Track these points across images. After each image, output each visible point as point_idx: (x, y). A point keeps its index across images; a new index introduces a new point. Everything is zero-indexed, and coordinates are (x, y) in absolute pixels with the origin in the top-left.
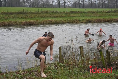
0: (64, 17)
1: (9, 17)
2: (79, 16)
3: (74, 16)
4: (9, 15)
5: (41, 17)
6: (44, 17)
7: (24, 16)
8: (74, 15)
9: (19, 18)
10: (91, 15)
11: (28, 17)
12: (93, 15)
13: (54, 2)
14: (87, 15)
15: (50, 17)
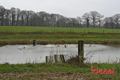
0: (80, 37)
1: (25, 37)
2: (96, 37)
3: (91, 38)
4: (25, 35)
5: (56, 37)
6: (59, 37)
7: (40, 35)
8: (91, 36)
9: (34, 37)
10: (110, 37)
11: (43, 37)
12: (112, 36)
13: (81, 21)
14: (105, 37)
15: (65, 37)
